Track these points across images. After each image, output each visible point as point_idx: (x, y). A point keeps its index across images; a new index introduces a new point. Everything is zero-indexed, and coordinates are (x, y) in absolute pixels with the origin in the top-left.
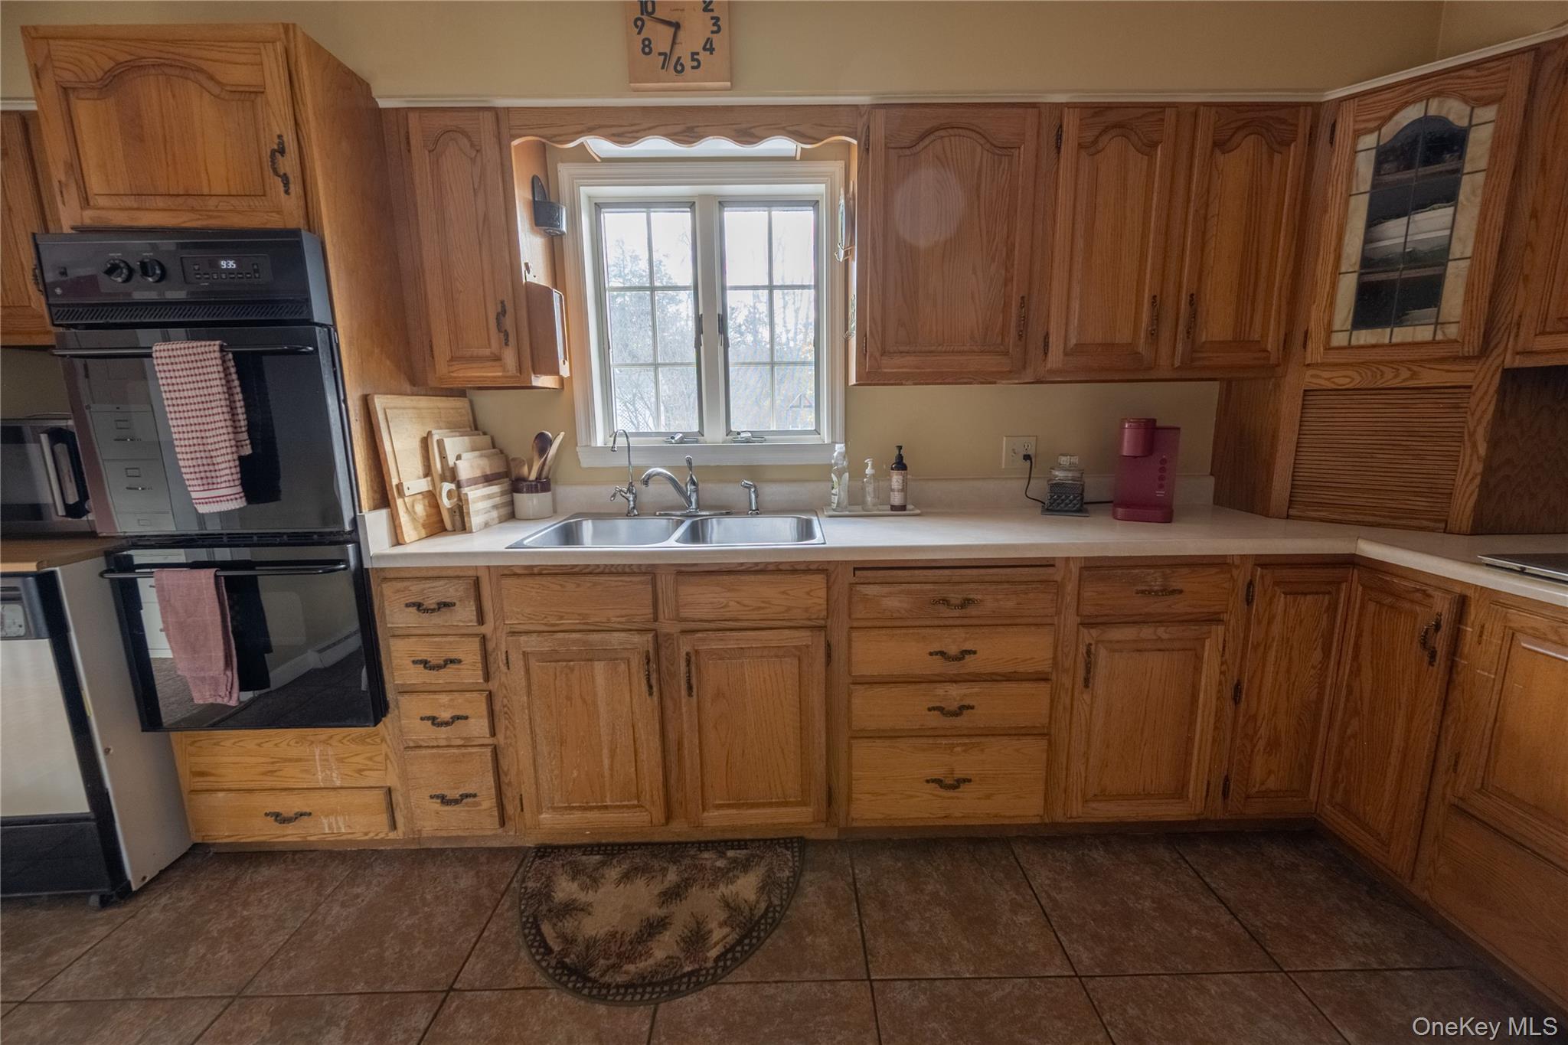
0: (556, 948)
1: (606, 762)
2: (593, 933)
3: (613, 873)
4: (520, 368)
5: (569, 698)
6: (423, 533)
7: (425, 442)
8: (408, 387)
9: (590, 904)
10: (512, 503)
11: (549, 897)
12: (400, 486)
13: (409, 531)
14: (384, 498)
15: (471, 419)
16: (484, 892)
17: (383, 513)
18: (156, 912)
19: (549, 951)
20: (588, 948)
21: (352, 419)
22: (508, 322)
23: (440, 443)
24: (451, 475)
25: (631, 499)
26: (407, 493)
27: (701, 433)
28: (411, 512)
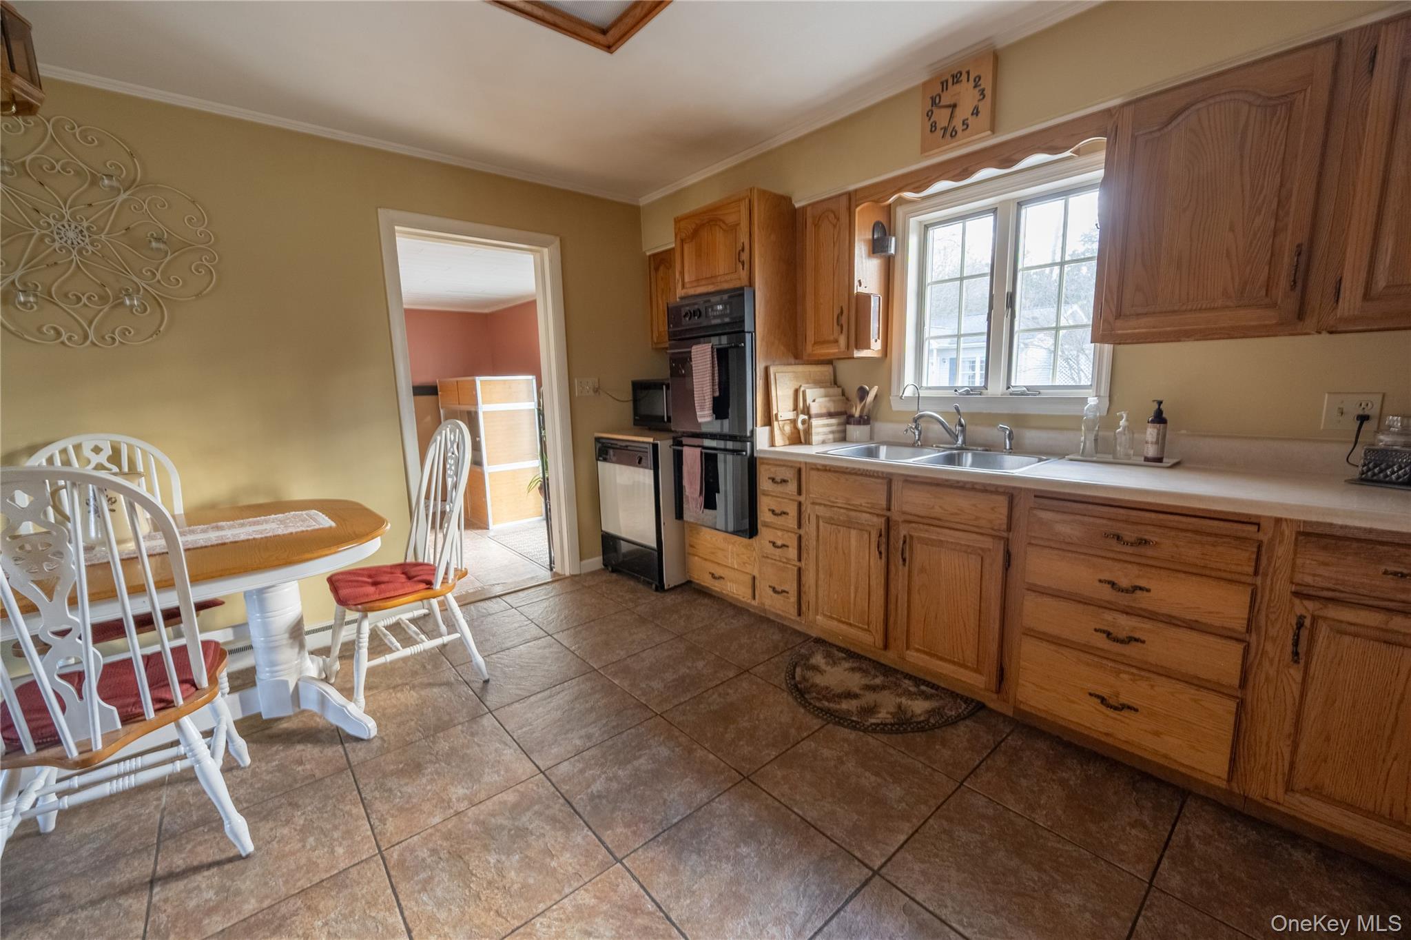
0: (797, 679)
1: (852, 595)
2: (818, 682)
3: (847, 665)
4: (848, 347)
5: (836, 548)
6: (787, 442)
7: (796, 391)
8: (792, 361)
9: (825, 671)
10: (845, 431)
11: (808, 659)
12: (776, 415)
13: (779, 440)
14: (769, 421)
15: (832, 378)
16: (781, 644)
17: (767, 428)
18: (669, 599)
19: (794, 678)
20: (812, 686)
21: (758, 379)
22: (844, 319)
23: (804, 392)
24: (806, 411)
25: (917, 433)
26: (780, 418)
27: (985, 387)
28: (782, 429)
